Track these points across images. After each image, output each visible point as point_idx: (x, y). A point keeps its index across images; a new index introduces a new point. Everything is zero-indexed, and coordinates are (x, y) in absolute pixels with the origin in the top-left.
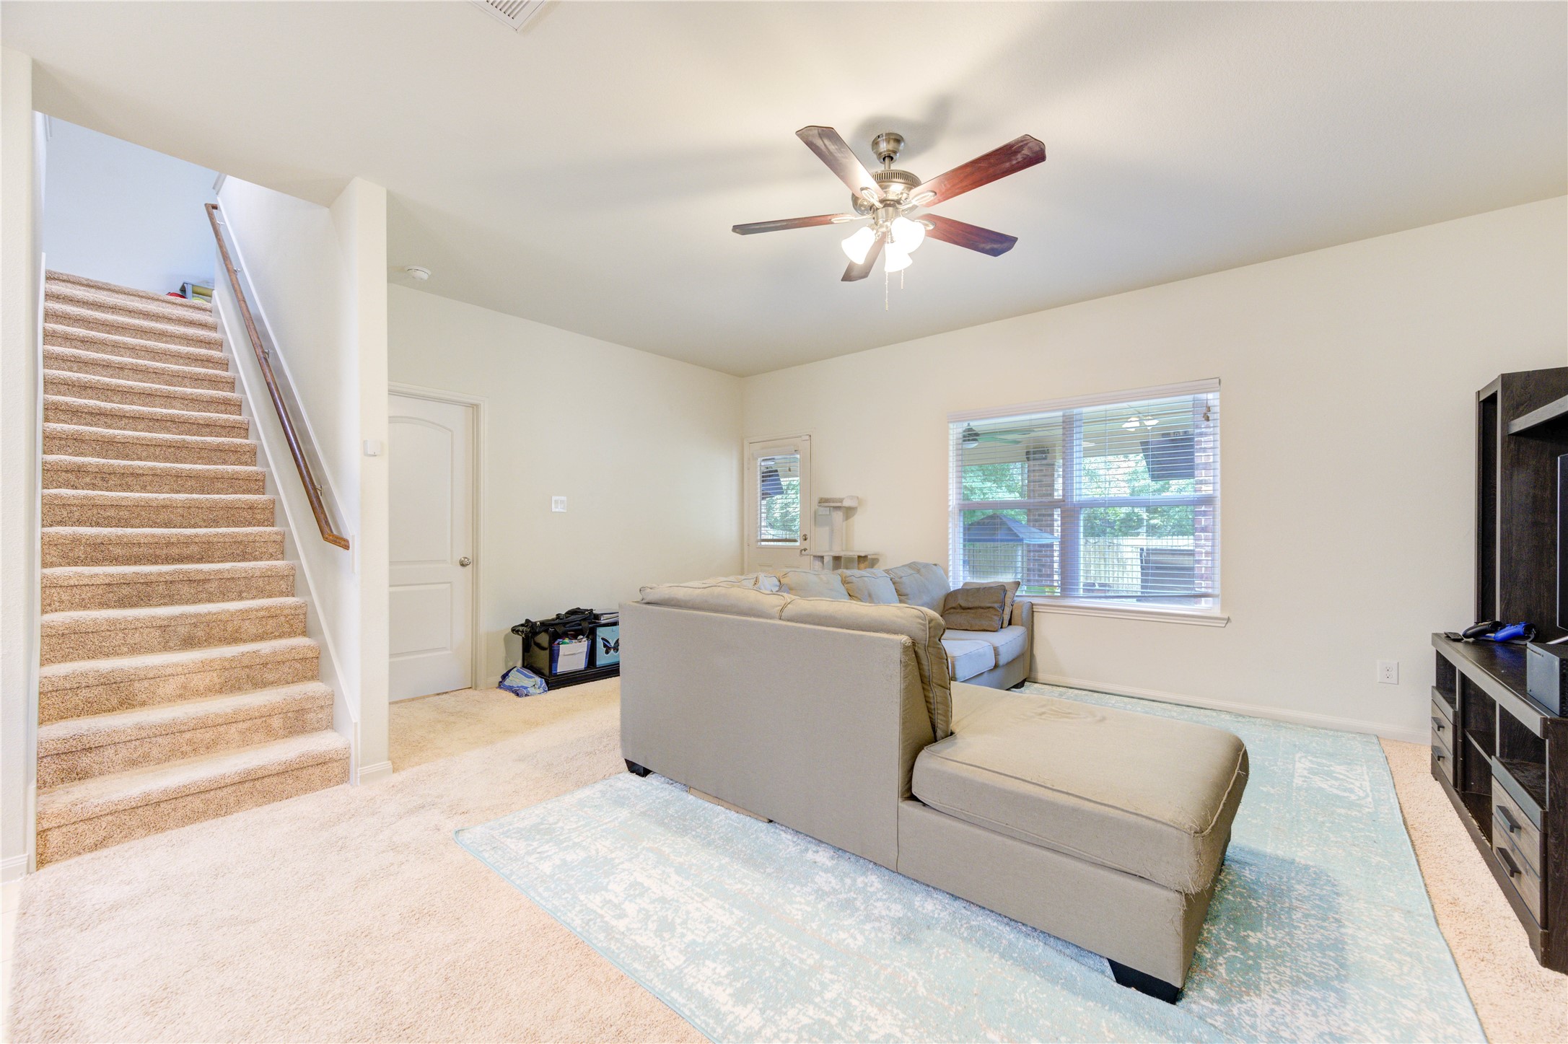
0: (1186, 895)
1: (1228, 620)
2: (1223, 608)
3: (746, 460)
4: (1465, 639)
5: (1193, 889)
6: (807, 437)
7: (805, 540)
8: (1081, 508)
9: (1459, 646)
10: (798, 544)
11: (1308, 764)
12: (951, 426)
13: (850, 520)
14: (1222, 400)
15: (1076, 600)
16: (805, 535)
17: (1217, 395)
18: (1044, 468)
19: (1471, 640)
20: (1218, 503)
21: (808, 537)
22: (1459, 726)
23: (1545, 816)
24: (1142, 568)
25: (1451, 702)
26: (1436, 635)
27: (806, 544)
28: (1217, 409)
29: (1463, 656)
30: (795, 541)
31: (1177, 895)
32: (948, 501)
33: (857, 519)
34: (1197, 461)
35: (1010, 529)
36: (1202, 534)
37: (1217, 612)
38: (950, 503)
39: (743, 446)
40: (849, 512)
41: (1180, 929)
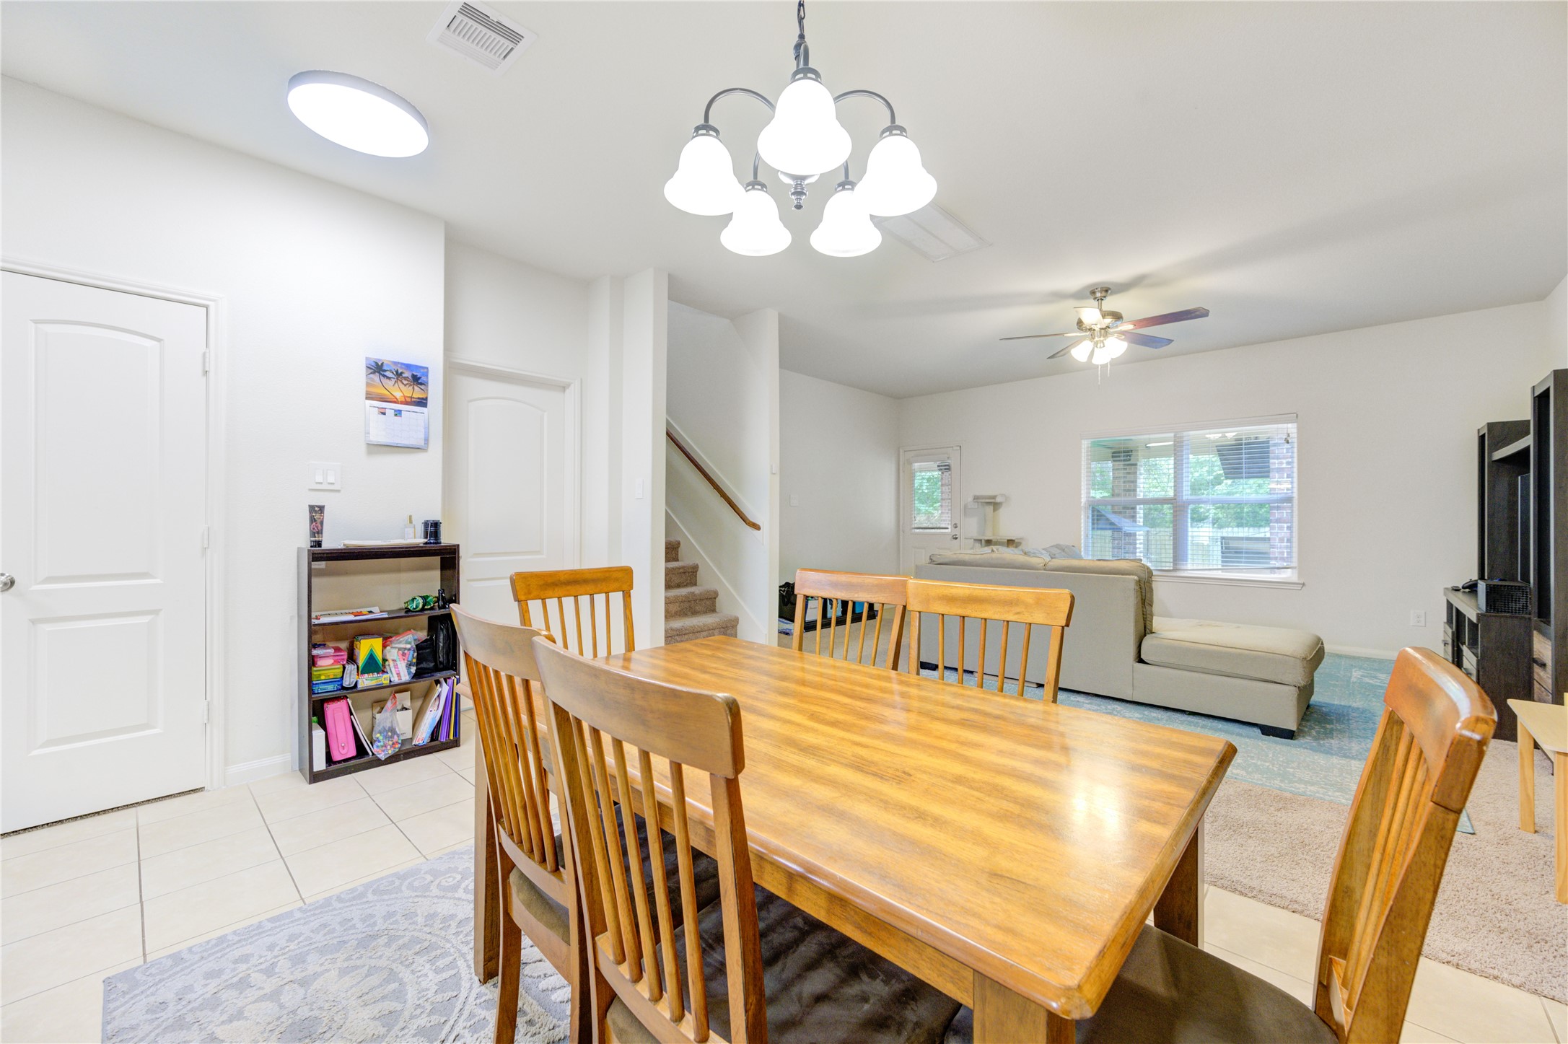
0: (1299, 687)
1: (1304, 584)
2: (1300, 575)
3: (901, 463)
4: (1463, 590)
5: (1302, 683)
6: (958, 448)
7: (956, 527)
8: (1189, 504)
9: (1460, 594)
10: (949, 530)
11: (1361, 673)
12: (1083, 441)
13: (997, 512)
14: (1299, 429)
15: (1186, 572)
16: (955, 524)
17: (1295, 425)
18: (1128, 467)
19: (1467, 590)
20: (1295, 502)
21: (958, 525)
22: (1455, 640)
23: (1478, 662)
24: (1222, 553)
25: (1451, 628)
26: (1446, 589)
27: (956, 532)
28: (1295, 435)
29: (1462, 601)
30: (947, 528)
31: (1294, 688)
32: (1080, 498)
33: (1002, 511)
34: (1272, 467)
35: (1108, 519)
36: (1276, 525)
37: (1295, 579)
38: (1082, 500)
39: (899, 455)
40: (996, 506)
41: (1295, 703)
